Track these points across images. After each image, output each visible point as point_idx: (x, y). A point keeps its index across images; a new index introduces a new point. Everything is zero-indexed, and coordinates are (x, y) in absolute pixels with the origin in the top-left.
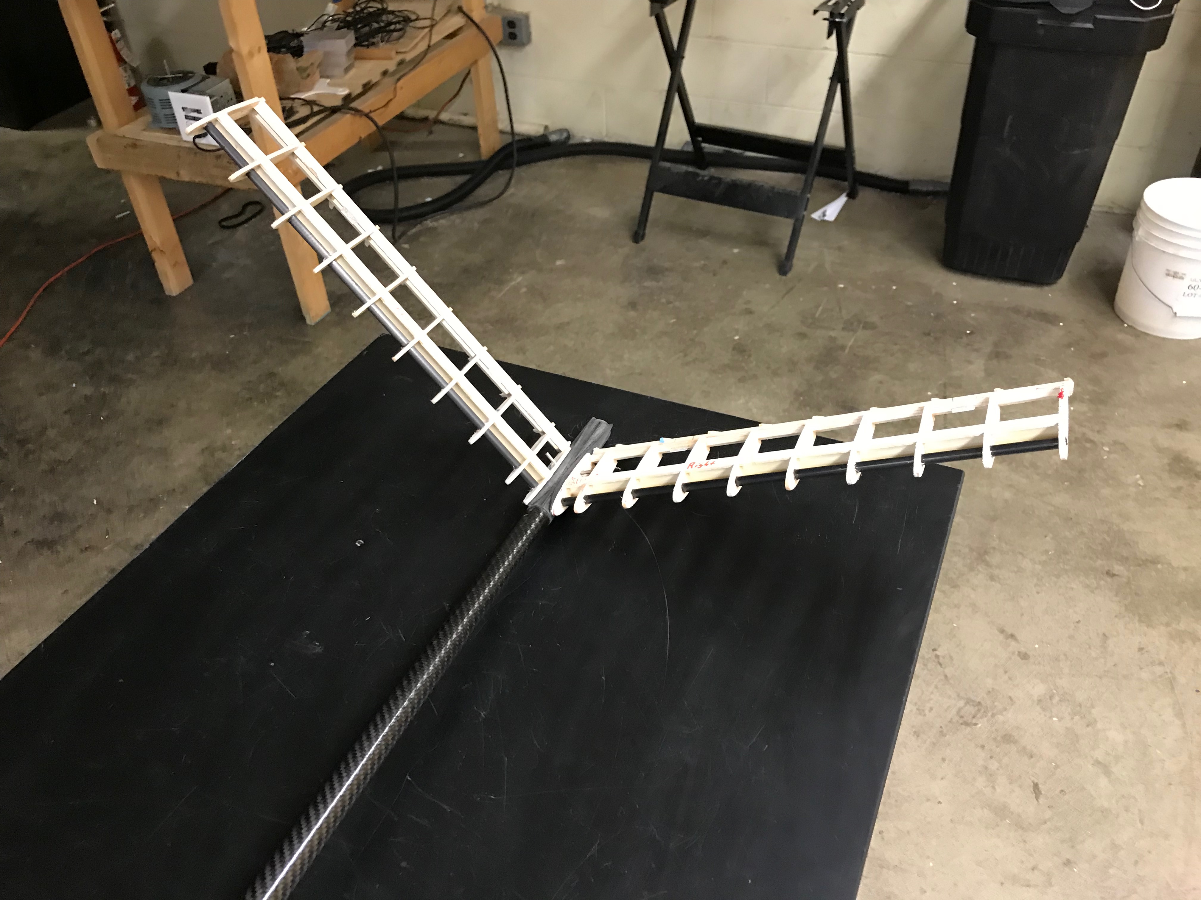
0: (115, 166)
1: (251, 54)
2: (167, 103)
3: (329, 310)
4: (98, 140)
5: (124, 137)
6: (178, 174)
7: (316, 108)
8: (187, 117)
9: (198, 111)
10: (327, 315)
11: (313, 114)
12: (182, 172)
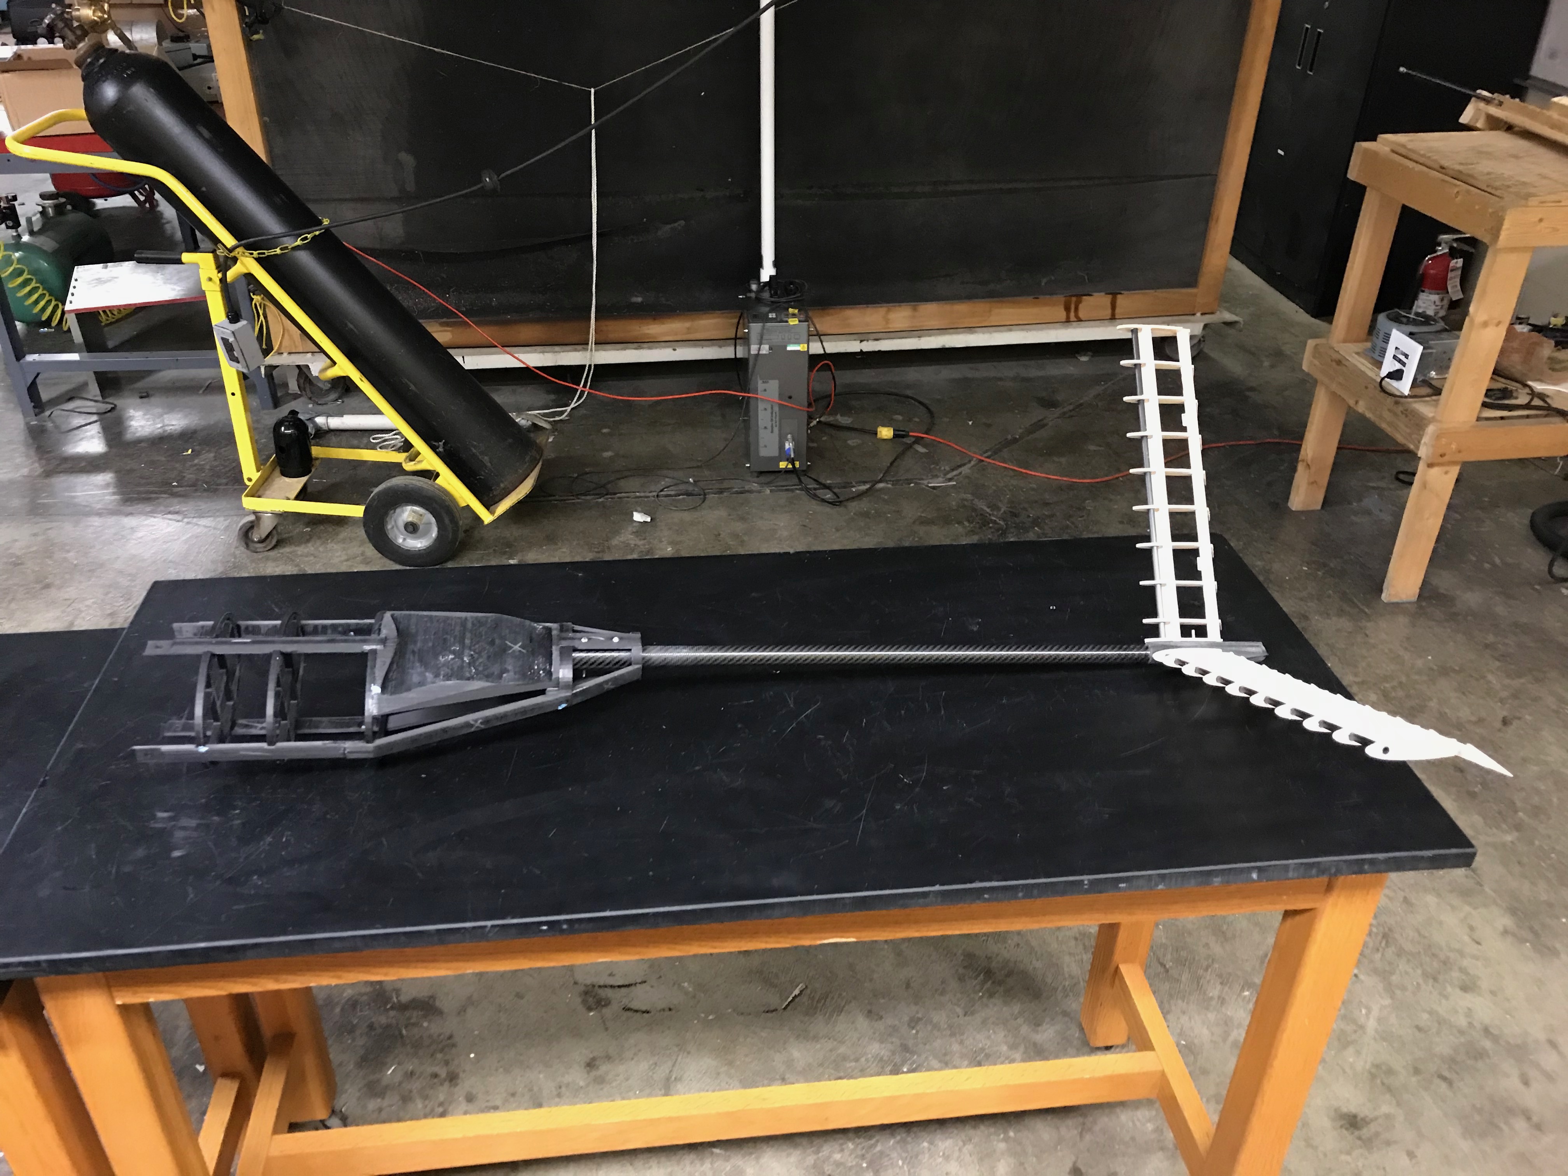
0: (1317, 375)
1: (1485, 324)
2: (1387, 338)
3: (1414, 598)
4: (1317, 345)
5: (1338, 352)
6: (1357, 402)
7: (1537, 402)
8: (1395, 357)
9: (1406, 356)
10: (1410, 603)
11: (1527, 406)
12: (1361, 403)
